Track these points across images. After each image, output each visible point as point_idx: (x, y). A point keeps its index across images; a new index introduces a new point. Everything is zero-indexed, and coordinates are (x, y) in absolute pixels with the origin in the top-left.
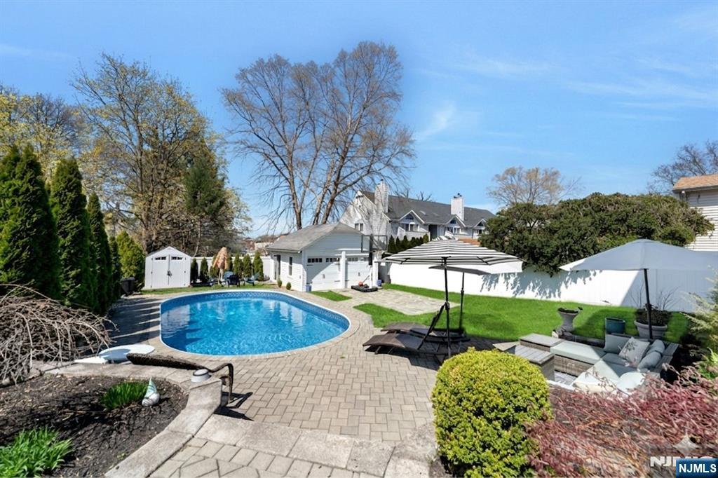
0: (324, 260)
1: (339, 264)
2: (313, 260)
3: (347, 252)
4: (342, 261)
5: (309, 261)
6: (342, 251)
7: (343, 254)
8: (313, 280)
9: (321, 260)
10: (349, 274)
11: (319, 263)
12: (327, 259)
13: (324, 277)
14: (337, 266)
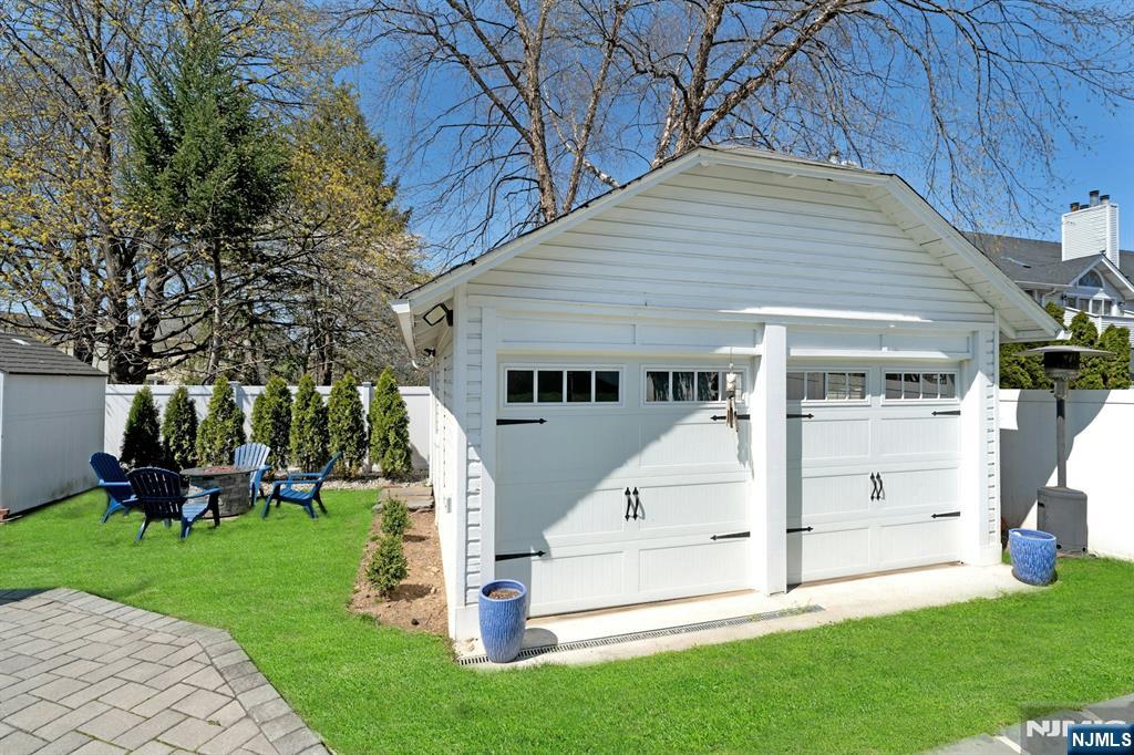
0: (633, 386)
1: (739, 417)
2: (550, 385)
3: (798, 331)
4: (764, 399)
5: (519, 386)
6: (761, 324)
7: (772, 351)
8: (552, 536)
9: (608, 387)
10: (807, 488)
11: (593, 408)
12: (659, 379)
13: (634, 506)
14: (728, 433)
